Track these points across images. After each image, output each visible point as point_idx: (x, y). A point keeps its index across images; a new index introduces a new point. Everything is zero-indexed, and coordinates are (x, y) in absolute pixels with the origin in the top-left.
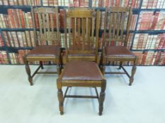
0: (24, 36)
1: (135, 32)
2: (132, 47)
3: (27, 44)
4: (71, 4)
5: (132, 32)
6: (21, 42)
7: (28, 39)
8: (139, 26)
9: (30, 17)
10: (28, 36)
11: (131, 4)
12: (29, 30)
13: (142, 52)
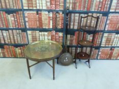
0: (8, 34)
1: (104, 32)
2: (101, 44)
3: (11, 41)
4: (48, 7)
5: (102, 31)
6: (6, 39)
7: (11, 37)
8: (107, 26)
9: (13, 19)
10: (11, 34)
11: (101, 8)
12: (12, 29)
13: (109, 49)
